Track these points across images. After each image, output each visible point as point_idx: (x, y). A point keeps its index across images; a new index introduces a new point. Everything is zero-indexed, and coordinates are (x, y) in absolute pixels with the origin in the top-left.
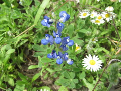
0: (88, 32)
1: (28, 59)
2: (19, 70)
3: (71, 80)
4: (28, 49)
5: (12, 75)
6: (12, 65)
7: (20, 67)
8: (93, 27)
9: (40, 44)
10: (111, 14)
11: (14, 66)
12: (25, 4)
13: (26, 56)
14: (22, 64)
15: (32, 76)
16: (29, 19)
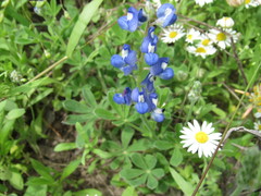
0: (181, 72)
1: (52, 131)
2: (34, 155)
3: (148, 172)
4: (52, 109)
5: (18, 166)
6: (19, 144)
7: (36, 147)
8: (191, 62)
9: (78, 98)
10: (229, 34)
11: (23, 145)
12: (47, 13)
13: (48, 125)
14: (40, 142)
15: (63, 167)
16: (54, 46)
